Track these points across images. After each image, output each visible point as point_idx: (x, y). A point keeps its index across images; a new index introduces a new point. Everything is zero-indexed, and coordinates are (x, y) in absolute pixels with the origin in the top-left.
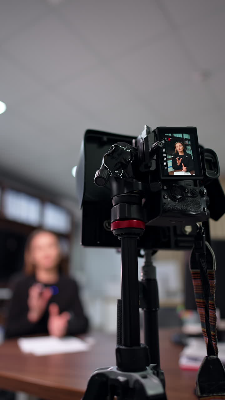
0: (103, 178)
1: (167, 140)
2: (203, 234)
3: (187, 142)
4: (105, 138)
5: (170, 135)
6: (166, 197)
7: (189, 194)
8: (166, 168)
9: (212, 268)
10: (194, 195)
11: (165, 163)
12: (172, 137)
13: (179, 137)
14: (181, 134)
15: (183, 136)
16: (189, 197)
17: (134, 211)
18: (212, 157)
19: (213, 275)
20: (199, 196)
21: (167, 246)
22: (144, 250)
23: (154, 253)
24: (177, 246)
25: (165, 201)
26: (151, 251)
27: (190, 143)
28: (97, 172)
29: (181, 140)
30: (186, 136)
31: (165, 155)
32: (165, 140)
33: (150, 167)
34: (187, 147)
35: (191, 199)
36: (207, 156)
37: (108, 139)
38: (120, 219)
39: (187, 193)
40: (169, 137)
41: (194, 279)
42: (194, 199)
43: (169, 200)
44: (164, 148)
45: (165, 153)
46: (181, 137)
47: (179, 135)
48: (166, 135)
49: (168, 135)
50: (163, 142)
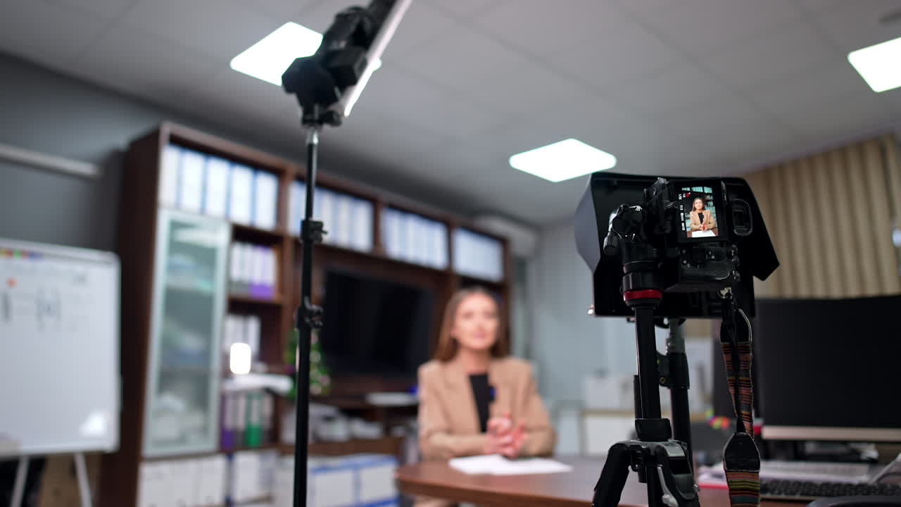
0: (613, 247)
1: (684, 196)
2: (732, 300)
3: (708, 197)
4: (615, 182)
5: (688, 189)
6: (685, 262)
7: (713, 257)
8: (684, 229)
9: (747, 340)
10: (719, 257)
11: (683, 224)
12: (691, 191)
13: (699, 191)
14: (701, 188)
15: (703, 190)
16: (713, 260)
17: (649, 280)
18: (743, 209)
19: (749, 347)
20: (726, 258)
21: (697, 314)
22: (668, 319)
23: (682, 321)
24: (711, 314)
25: (683, 266)
26: (678, 320)
27: (712, 198)
28: (606, 239)
29: (701, 195)
30: (708, 190)
31: (682, 214)
32: (682, 196)
33: (665, 230)
34: (709, 203)
35: (714, 262)
36: (737, 209)
37: (618, 182)
38: (634, 289)
39: (711, 256)
40: (687, 192)
41: (725, 353)
42: (720, 262)
43: (689, 265)
44: (682, 206)
45: (682, 211)
46: (702, 191)
47: (699, 189)
48: (683, 189)
49: (685, 189)
50: (680, 198)
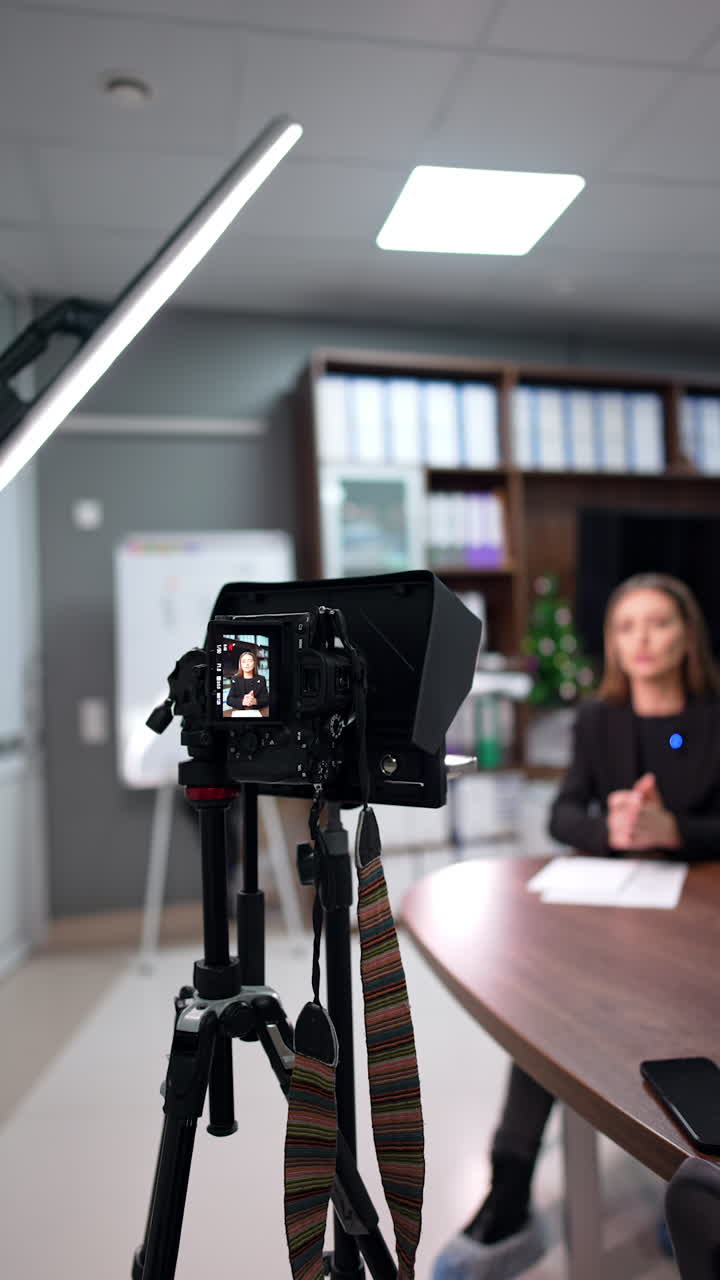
1: (225, 649)
3: (262, 653)
5: (232, 637)
8: (219, 703)
11: (219, 695)
12: (237, 641)
13: (249, 641)
14: (253, 637)
15: (256, 640)
27: (267, 655)
29: (252, 648)
30: (263, 641)
31: (219, 678)
32: (222, 647)
34: (262, 663)
40: (229, 641)
44: (220, 665)
45: (220, 674)
46: (253, 642)
47: (248, 639)
48: (224, 636)
49: (227, 636)
50: (219, 651)
